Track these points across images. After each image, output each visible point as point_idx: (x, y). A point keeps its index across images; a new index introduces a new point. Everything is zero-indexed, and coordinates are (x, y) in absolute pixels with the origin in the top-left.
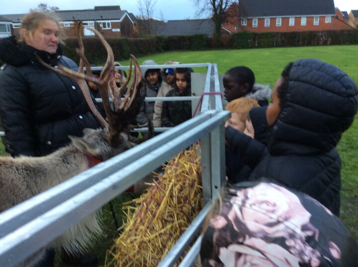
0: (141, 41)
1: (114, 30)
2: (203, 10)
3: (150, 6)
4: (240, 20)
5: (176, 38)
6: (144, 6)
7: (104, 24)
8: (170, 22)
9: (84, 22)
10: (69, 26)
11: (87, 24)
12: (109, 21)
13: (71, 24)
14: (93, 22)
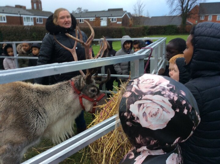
0: (134, 29)
1: (118, 23)
2: (175, 10)
3: (141, 8)
4: (199, 16)
5: (156, 27)
6: (137, 8)
7: (113, 19)
8: (152, 17)
9: (101, 18)
10: (92, 20)
11: (103, 19)
12: (116, 18)
13: (94, 19)
14: (106, 18)
